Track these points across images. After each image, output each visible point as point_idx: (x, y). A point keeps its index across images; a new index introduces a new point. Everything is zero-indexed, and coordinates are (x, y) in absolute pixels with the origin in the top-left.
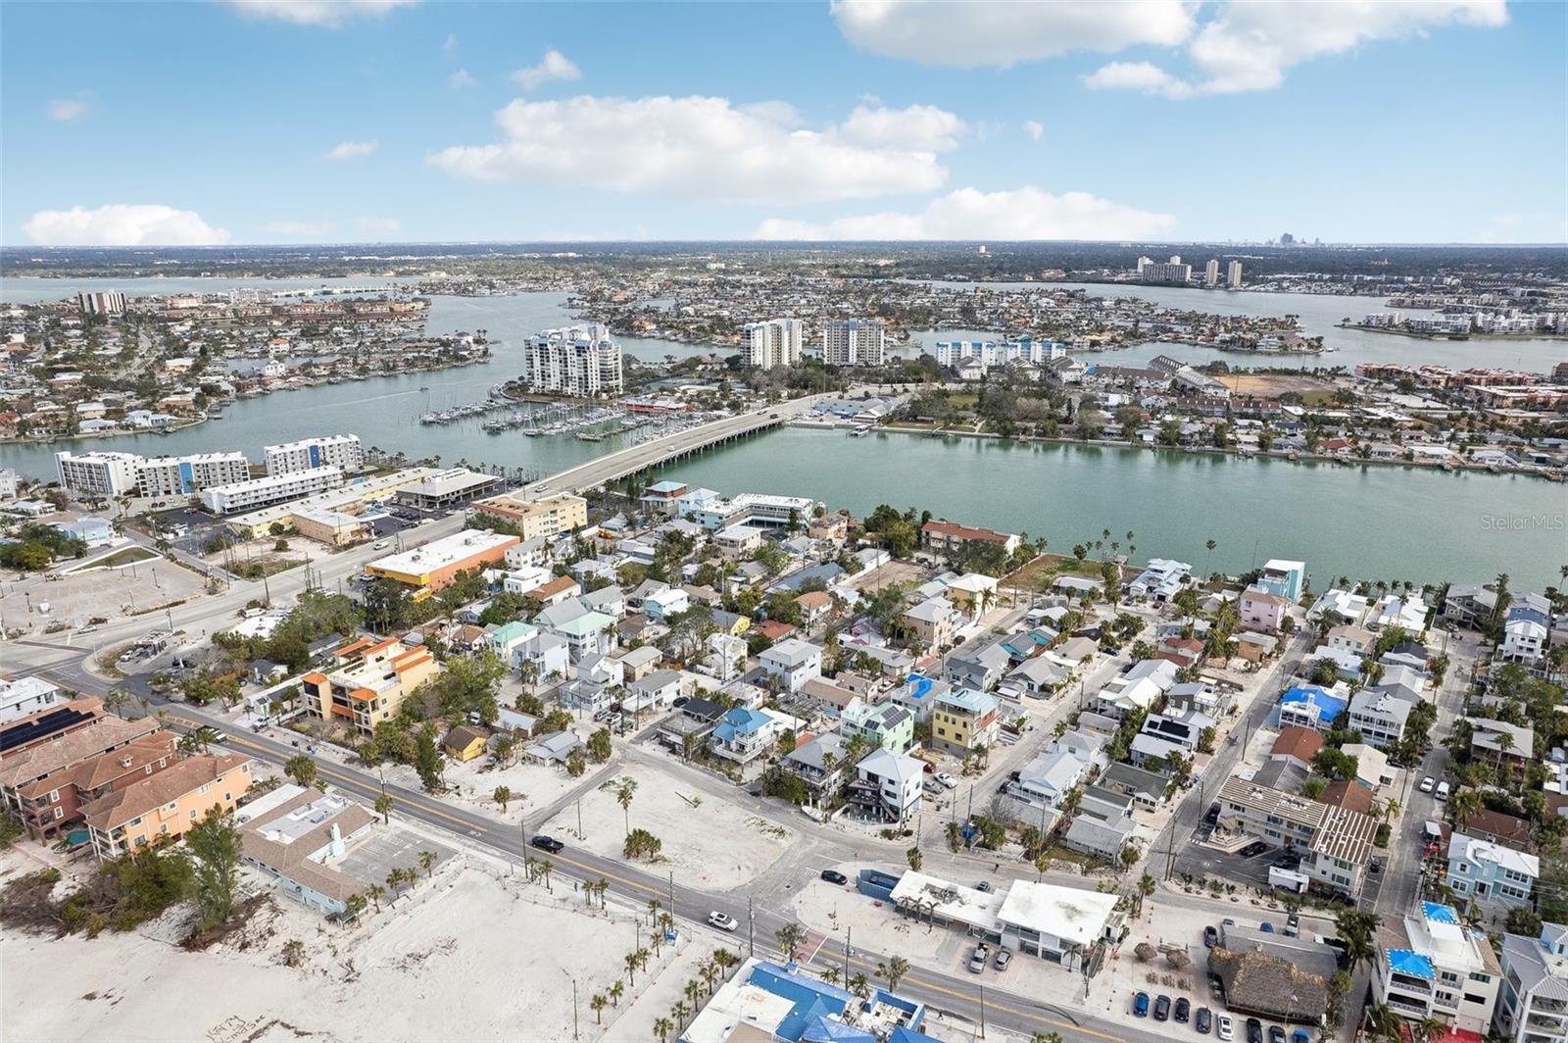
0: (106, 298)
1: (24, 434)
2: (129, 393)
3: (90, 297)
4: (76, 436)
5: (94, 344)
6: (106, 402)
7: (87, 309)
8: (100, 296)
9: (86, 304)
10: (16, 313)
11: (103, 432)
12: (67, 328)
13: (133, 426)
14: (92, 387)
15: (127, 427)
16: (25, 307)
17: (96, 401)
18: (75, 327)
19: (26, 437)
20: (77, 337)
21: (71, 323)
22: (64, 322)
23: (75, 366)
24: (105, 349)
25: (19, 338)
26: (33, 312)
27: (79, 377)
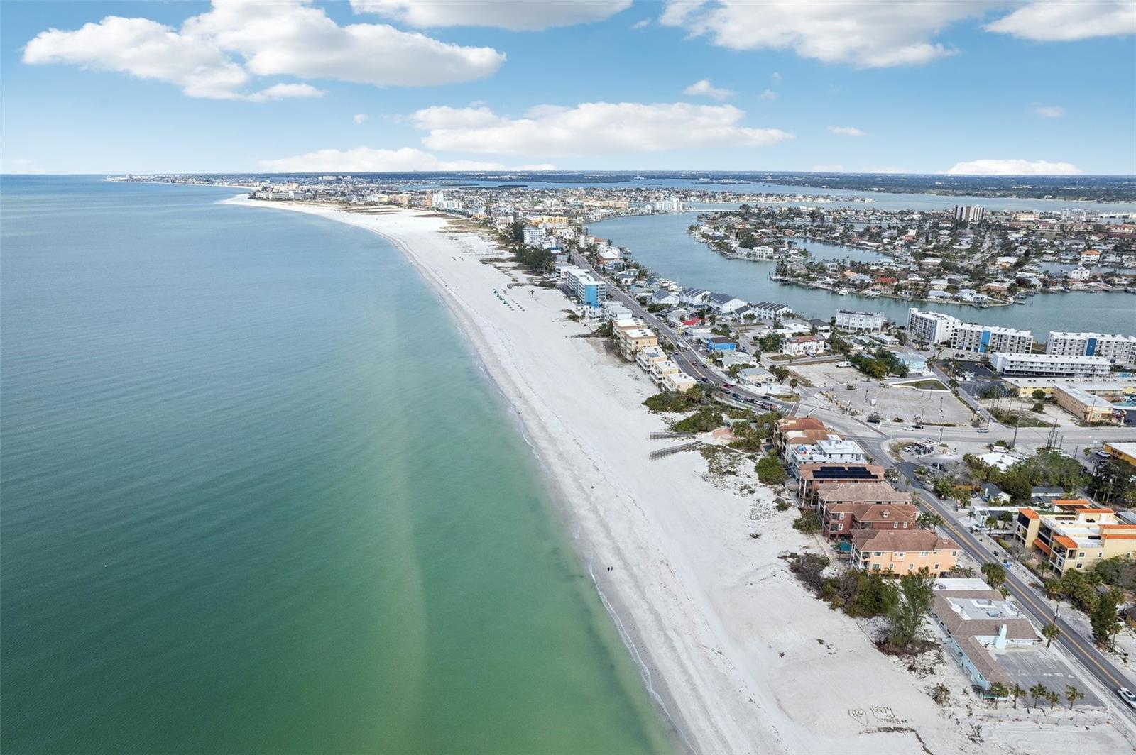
0: (972, 210)
1: (897, 293)
2: (966, 277)
3: (962, 209)
4: (925, 300)
5: (955, 241)
6: (950, 280)
7: (958, 217)
8: (968, 209)
9: (958, 214)
10: (916, 216)
11: (942, 300)
12: (942, 229)
13: (961, 299)
14: (947, 267)
15: (957, 299)
16: (921, 213)
17: (944, 278)
18: (947, 228)
19: (897, 295)
20: (946, 235)
21: (945, 225)
22: (941, 224)
23: (938, 254)
24: (960, 245)
25: (912, 233)
26: (925, 216)
27: (938, 261)
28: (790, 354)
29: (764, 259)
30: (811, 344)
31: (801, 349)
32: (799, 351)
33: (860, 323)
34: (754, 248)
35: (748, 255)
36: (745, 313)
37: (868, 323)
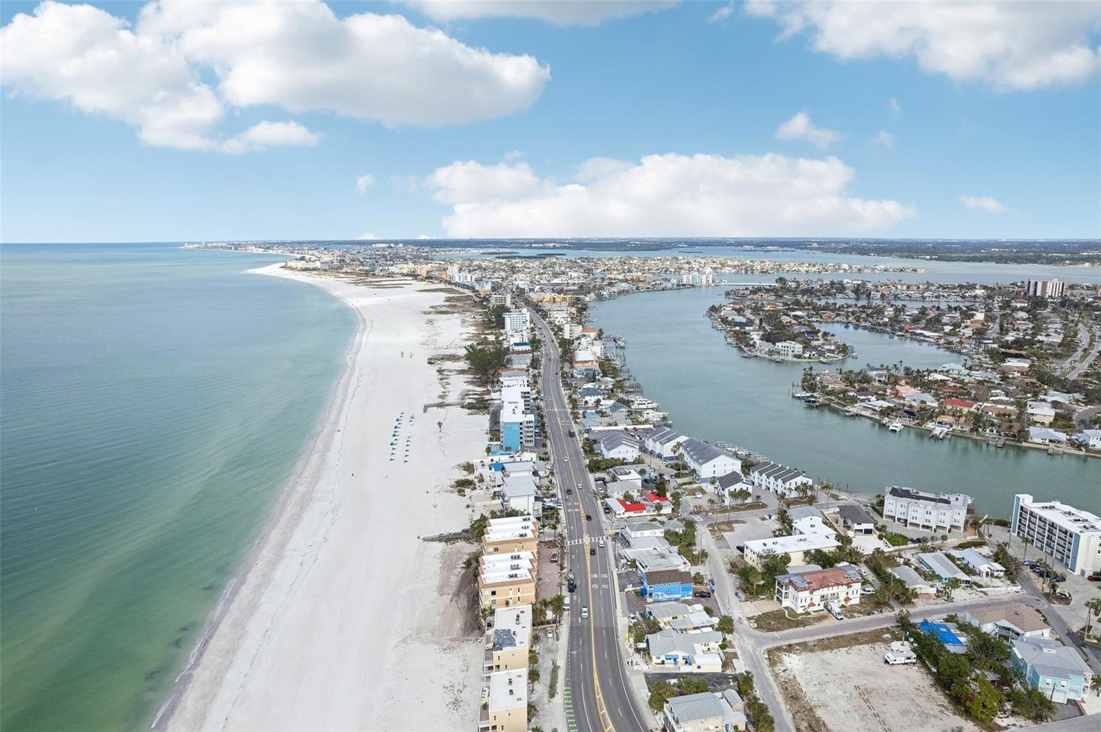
0: (1049, 285)
1: (977, 430)
2: (1077, 396)
3: (1036, 284)
4: (1024, 444)
5: (1037, 330)
6: (1055, 404)
7: (1031, 293)
8: (1045, 284)
9: (1032, 289)
10: (979, 292)
11: (1052, 445)
12: (1015, 309)
13: (1086, 446)
14: (1041, 381)
15: (1079, 446)
16: (985, 288)
17: (1044, 400)
18: (1022, 309)
19: (978, 434)
20: (1024, 320)
21: (1019, 305)
22: (1014, 304)
23: (1024, 353)
24: (1048, 335)
25: (980, 316)
26: (991, 292)
27: (1025, 364)
28: (793, 607)
29: (790, 358)
30: (835, 589)
31: (817, 600)
32: (812, 604)
33: (928, 517)
34: (777, 344)
35: (771, 352)
36: (732, 488)
37: (941, 517)
